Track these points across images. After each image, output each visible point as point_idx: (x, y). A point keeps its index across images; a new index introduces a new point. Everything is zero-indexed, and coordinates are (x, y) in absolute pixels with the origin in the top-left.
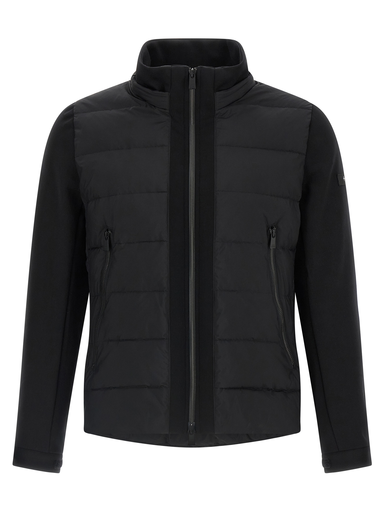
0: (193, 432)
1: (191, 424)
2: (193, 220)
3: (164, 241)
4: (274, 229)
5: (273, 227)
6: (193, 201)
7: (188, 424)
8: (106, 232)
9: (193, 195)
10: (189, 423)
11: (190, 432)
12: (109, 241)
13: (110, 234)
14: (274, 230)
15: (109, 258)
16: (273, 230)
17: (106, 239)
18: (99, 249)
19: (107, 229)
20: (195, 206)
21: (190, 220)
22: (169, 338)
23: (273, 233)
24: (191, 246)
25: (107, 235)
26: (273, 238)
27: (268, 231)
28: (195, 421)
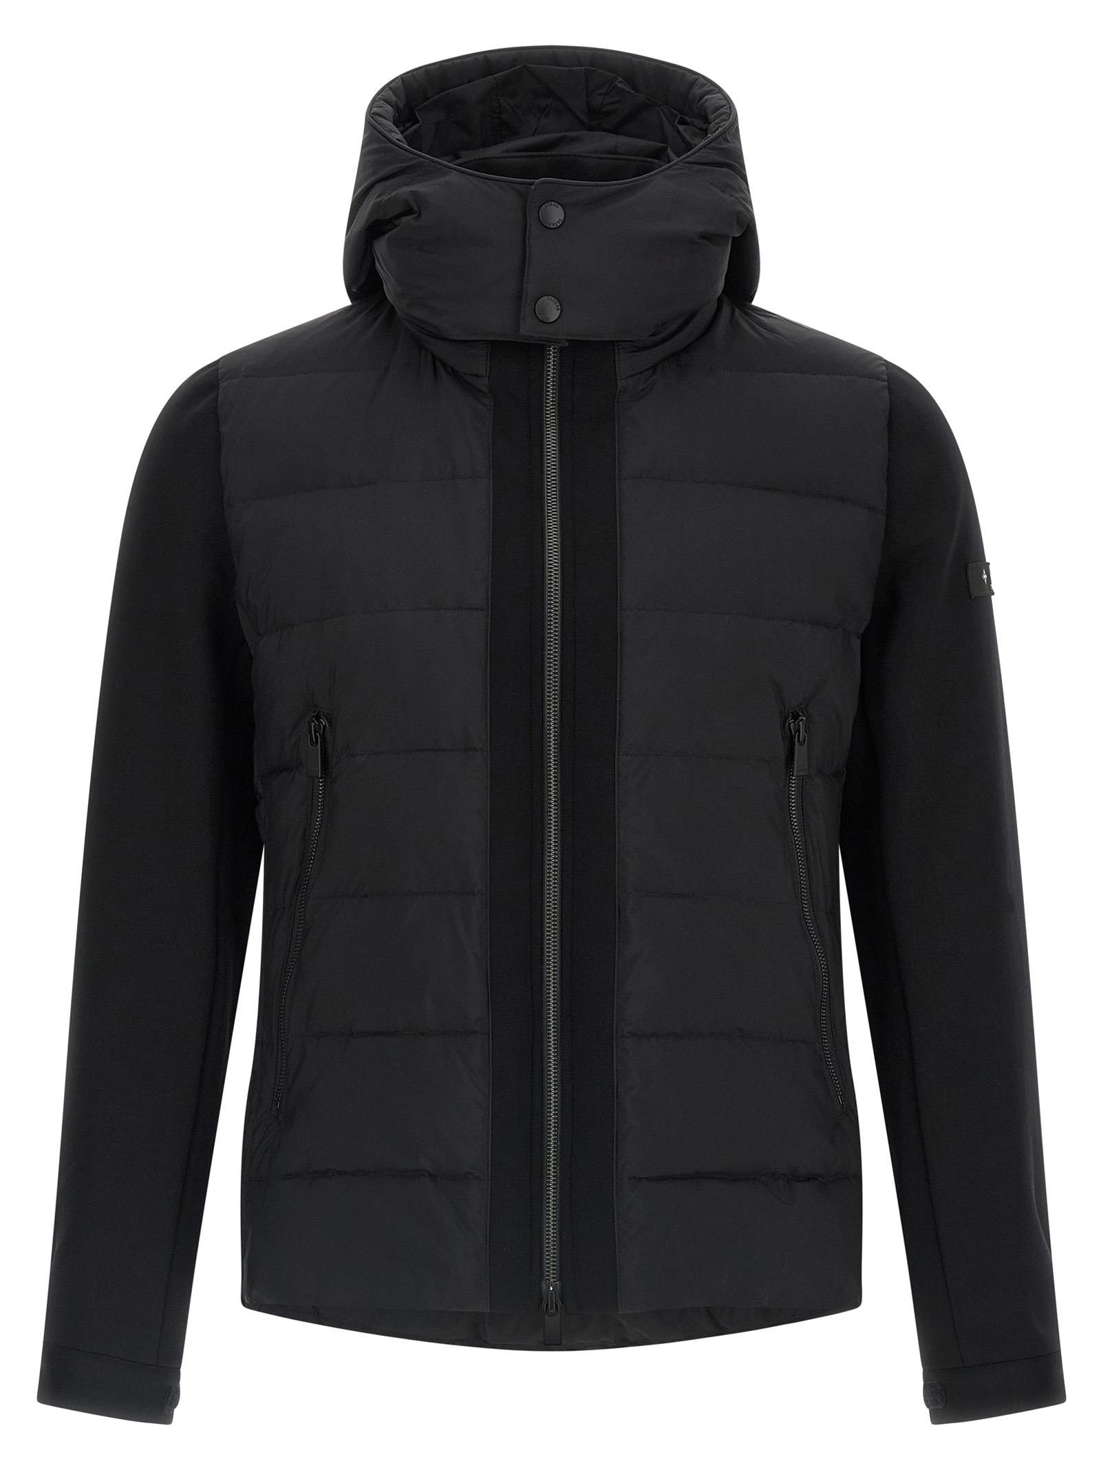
0: (557, 1308)
1: (551, 1286)
2: (556, 690)
3: (477, 751)
4: (802, 720)
5: (798, 714)
6: (557, 636)
7: (540, 1287)
8: (313, 721)
9: (557, 619)
10: (544, 1285)
11: (547, 1309)
12: (321, 749)
13: (325, 727)
14: (800, 723)
15: (320, 798)
16: (798, 722)
17: (314, 744)
18: (293, 772)
19: (317, 714)
20: (562, 652)
21: (548, 692)
22: (489, 1031)
23: (799, 731)
24: (550, 767)
25: (315, 731)
26: (800, 745)
27: (784, 725)
28: (560, 1278)
